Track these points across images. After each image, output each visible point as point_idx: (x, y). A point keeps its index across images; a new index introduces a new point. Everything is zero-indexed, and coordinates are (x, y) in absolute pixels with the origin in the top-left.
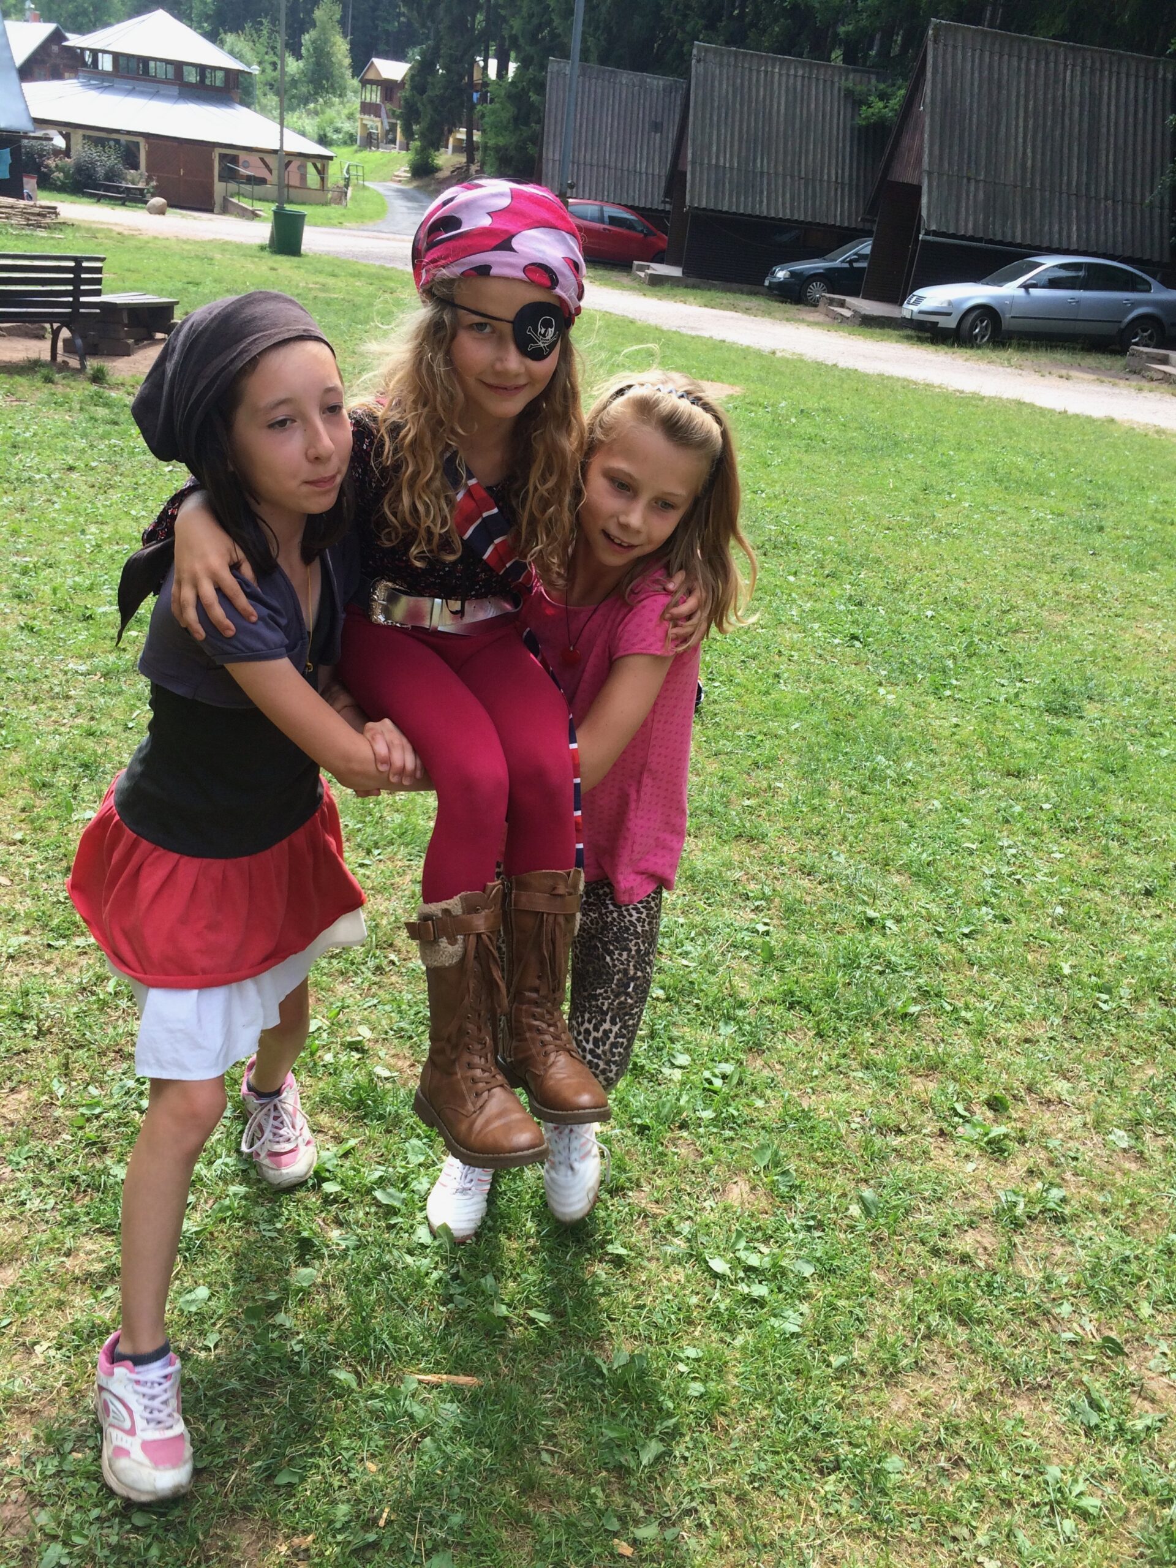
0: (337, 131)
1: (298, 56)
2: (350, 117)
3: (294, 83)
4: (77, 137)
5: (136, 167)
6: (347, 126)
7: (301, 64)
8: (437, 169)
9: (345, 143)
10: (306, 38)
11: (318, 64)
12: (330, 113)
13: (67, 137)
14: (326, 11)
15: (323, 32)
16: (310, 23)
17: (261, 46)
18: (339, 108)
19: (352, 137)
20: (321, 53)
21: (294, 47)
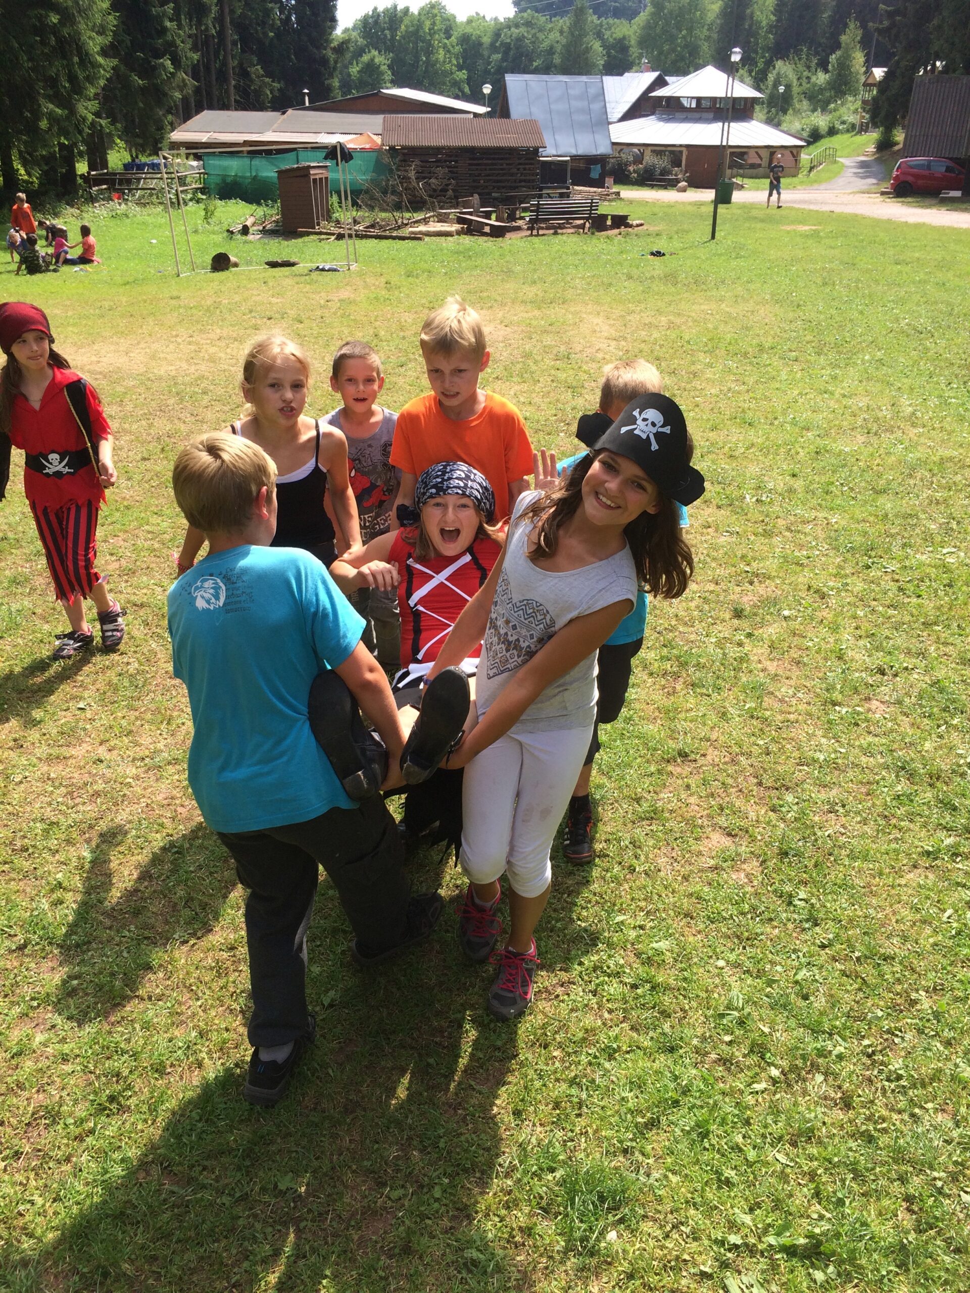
0: (843, 123)
1: (826, 71)
2: (856, 111)
3: (821, 90)
4: (648, 152)
5: (679, 165)
6: (851, 119)
7: (827, 76)
8: (897, 144)
9: (848, 131)
10: (833, 58)
11: (839, 75)
12: (843, 110)
14: (851, 35)
15: (847, 50)
16: (837, 46)
17: (801, 67)
18: (849, 105)
19: (853, 126)
20: (844, 66)
21: (823, 65)
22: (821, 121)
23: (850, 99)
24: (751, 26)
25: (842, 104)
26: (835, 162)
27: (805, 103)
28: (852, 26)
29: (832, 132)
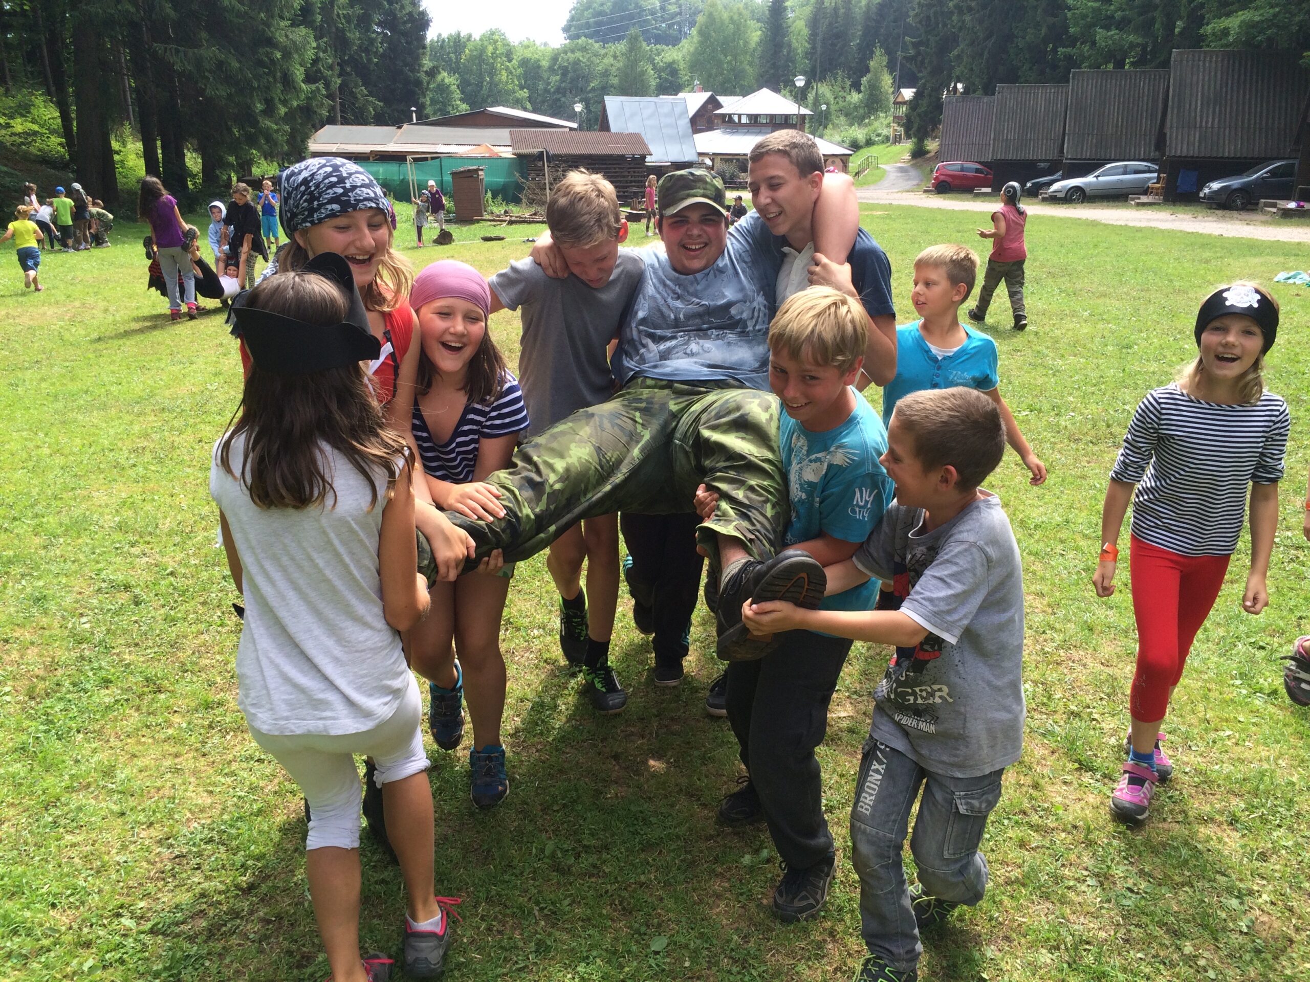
0: (879, 135)
1: (860, 92)
2: (888, 126)
3: (856, 108)
4: (717, 160)
6: (885, 132)
7: (861, 96)
8: (928, 152)
9: (883, 142)
10: (864, 80)
11: (871, 95)
12: (876, 124)
13: (713, 160)
14: (878, 61)
15: (875, 74)
16: (867, 70)
17: (837, 89)
18: (882, 120)
19: (887, 138)
20: (874, 87)
21: (856, 86)
22: (859, 134)
23: (882, 115)
24: (789, 53)
25: (875, 119)
26: (878, 168)
27: (842, 119)
28: (878, 53)
29: (869, 143)
